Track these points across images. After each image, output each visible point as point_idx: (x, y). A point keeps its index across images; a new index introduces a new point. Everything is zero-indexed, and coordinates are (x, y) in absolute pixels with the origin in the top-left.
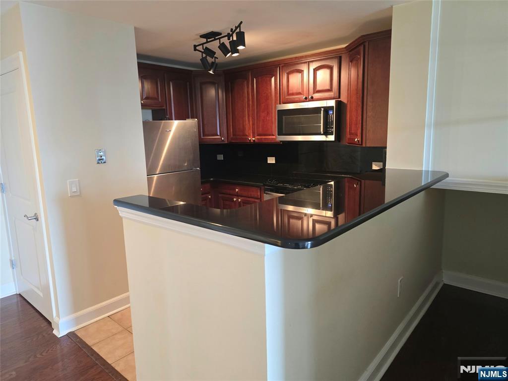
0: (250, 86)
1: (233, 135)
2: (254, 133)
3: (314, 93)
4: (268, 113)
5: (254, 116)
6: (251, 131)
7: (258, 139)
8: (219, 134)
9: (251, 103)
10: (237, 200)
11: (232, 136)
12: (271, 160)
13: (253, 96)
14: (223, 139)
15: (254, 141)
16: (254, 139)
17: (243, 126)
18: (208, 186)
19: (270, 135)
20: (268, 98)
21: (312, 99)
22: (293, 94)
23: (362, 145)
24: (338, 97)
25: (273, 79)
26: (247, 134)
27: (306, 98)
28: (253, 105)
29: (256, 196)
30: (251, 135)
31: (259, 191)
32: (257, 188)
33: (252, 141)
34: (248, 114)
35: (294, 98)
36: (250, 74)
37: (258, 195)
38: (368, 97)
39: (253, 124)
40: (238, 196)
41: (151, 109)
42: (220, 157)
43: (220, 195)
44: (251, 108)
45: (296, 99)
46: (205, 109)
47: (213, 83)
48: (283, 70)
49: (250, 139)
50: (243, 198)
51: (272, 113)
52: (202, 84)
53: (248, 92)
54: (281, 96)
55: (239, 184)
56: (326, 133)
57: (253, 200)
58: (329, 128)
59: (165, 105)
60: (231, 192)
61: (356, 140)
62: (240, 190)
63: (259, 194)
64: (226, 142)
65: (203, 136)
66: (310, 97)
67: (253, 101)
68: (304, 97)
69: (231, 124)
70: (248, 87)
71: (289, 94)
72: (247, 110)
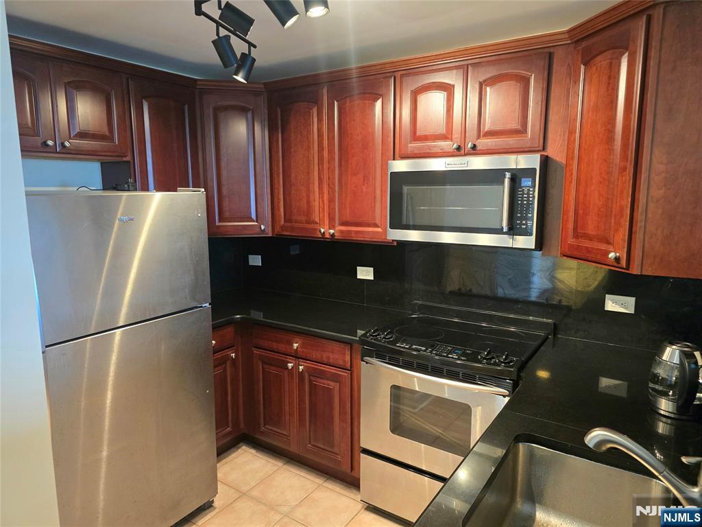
0: (325, 118)
1: (285, 222)
2: (332, 219)
3: (479, 137)
4: (366, 178)
5: (334, 184)
6: (326, 215)
7: (342, 232)
8: (254, 216)
9: (326, 153)
10: (296, 367)
11: (282, 222)
12: (365, 274)
13: (331, 138)
14: (263, 227)
15: (333, 235)
16: (332, 231)
17: (308, 202)
18: (229, 331)
19: (369, 225)
20: (367, 144)
21: (474, 151)
22: (425, 138)
23: (627, 268)
24: (541, 148)
25: (379, 104)
26: (317, 220)
27: (459, 148)
28: (331, 159)
29: (341, 362)
30: (327, 222)
31: (348, 353)
32: (342, 345)
33: (327, 236)
34: (320, 179)
35: (429, 147)
36: (325, 91)
37: (344, 361)
38: (656, 152)
39: (331, 200)
40: (297, 356)
41: (99, 160)
42: (256, 260)
43: (256, 351)
44: (326, 166)
45: (435, 150)
46: (223, 164)
47: (243, 110)
48: (404, 84)
49: (322, 230)
50: (309, 364)
51: (375, 178)
52: (217, 110)
53: (319, 130)
54: (397, 141)
55: (300, 333)
56: (513, 230)
57: (333, 370)
58: (521, 219)
59: (129, 154)
60: (282, 347)
61: (612, 255)
62: (303, 346)
63: (348, 358)
64: (270, 235)
65: (220, 221)
66: (470, 145)
67: (331, 152)
68: (455, 146)
69: (281, 197)
70: (320, 120)
71: (415, 137)
72: (316, 168)
